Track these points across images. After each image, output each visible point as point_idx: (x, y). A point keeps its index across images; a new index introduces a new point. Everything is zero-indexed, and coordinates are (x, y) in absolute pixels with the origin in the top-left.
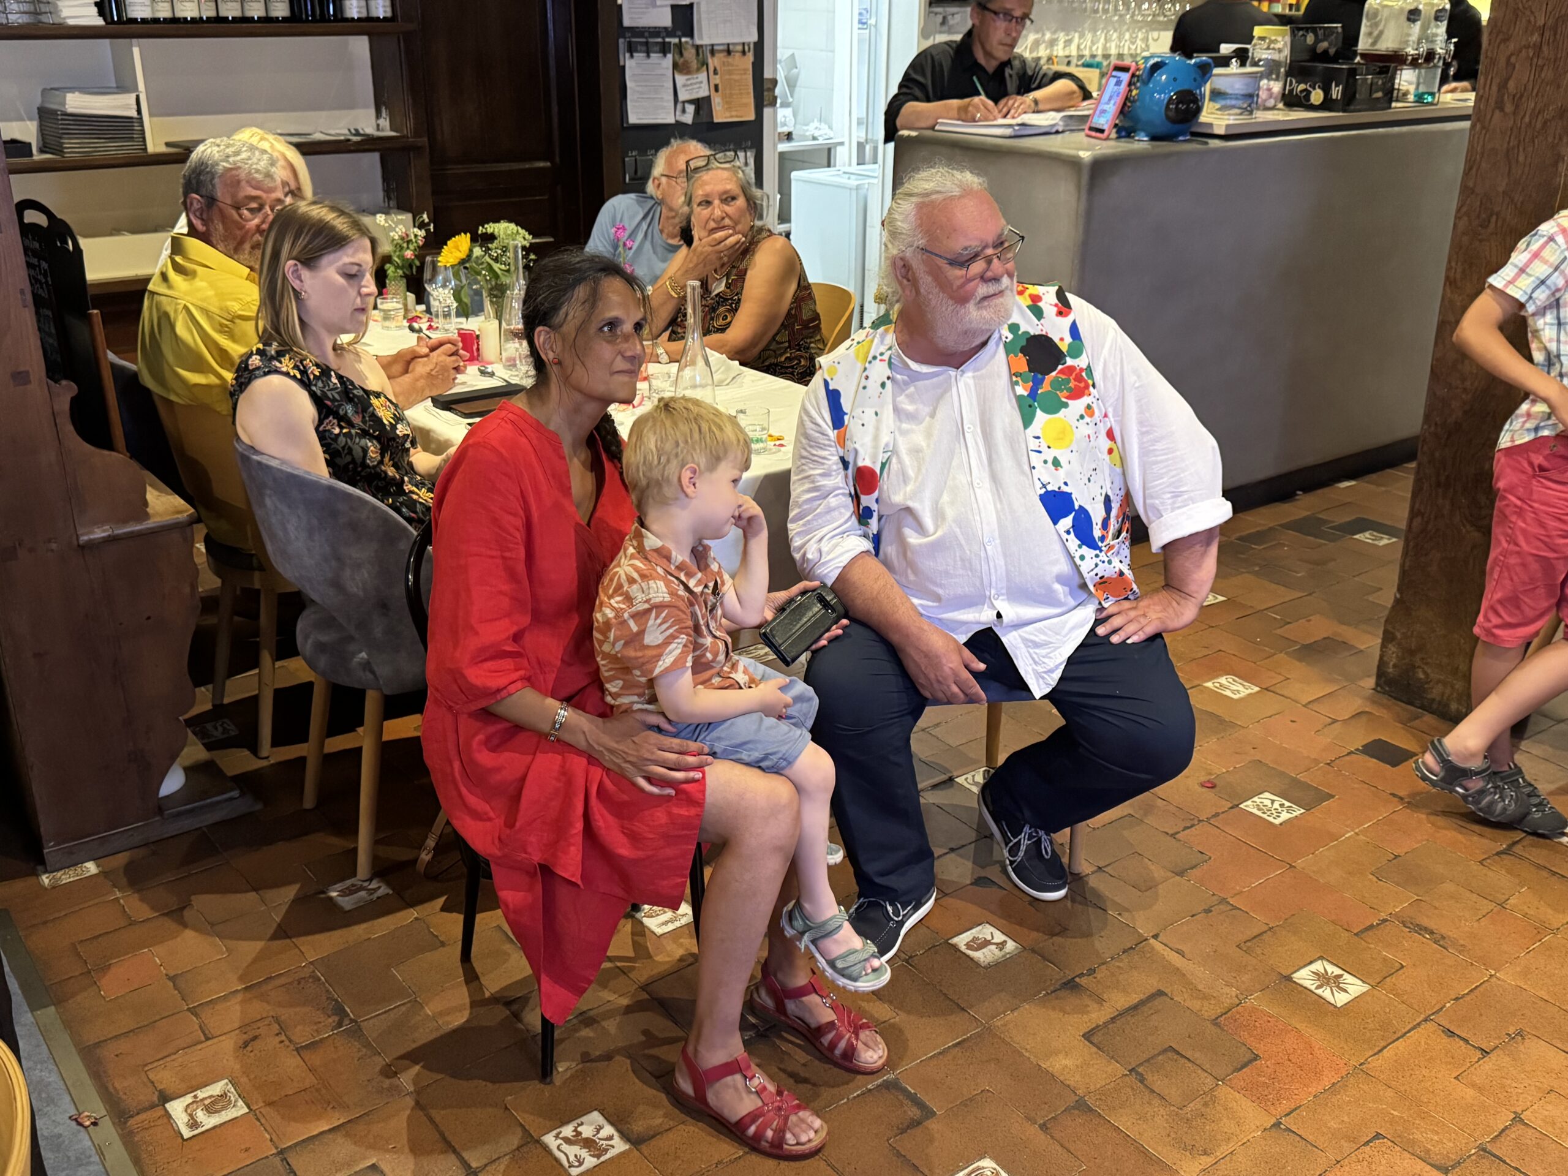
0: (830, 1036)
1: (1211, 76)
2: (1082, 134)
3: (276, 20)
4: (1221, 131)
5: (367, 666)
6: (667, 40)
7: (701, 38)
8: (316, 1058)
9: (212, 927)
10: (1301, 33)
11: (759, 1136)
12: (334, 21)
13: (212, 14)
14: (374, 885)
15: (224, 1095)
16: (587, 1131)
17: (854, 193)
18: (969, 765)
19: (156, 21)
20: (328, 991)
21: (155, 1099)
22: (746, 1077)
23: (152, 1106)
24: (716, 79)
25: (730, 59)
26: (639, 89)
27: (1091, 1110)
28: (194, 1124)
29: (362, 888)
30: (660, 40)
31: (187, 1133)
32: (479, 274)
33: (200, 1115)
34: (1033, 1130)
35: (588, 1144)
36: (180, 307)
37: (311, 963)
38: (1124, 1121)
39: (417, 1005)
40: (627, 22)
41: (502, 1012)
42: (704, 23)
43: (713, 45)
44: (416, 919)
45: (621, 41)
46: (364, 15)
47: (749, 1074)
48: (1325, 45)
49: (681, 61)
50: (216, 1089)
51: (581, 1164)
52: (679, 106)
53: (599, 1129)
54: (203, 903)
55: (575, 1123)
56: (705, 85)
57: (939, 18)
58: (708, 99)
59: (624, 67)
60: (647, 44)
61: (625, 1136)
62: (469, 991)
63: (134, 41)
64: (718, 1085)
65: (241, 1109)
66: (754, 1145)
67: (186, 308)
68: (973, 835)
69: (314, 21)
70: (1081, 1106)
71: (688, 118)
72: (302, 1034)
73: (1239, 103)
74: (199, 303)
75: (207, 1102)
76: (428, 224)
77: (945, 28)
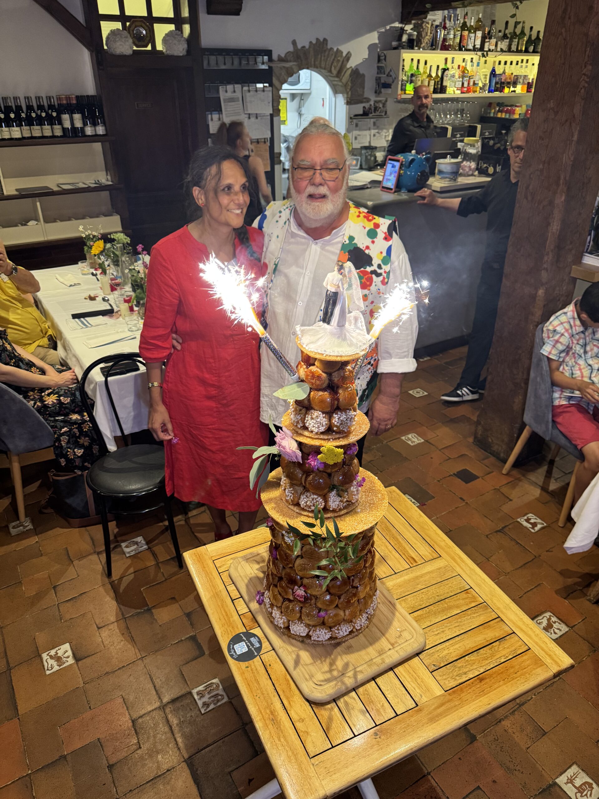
1: (438, 163)
2: (379, 189)
3: (57, 137)
4: (438, 189)
10: (487, 140)
12: (82, 136)
13: (29, 135)
14: (27, 524)
16: (60, 653)
25: (258, 145)
29: (22, 525)
35: (58, 659)
40: (211, 132)
44: (37, 541)
45: (209, 140)
46: (94, 133)
48: (499, 145)
51: (52, 668)
53: (66, 652)
55: (57, 649)
57: (355, 125)
61: (75, 656)
69: (72, 137)
73: (449, 176)
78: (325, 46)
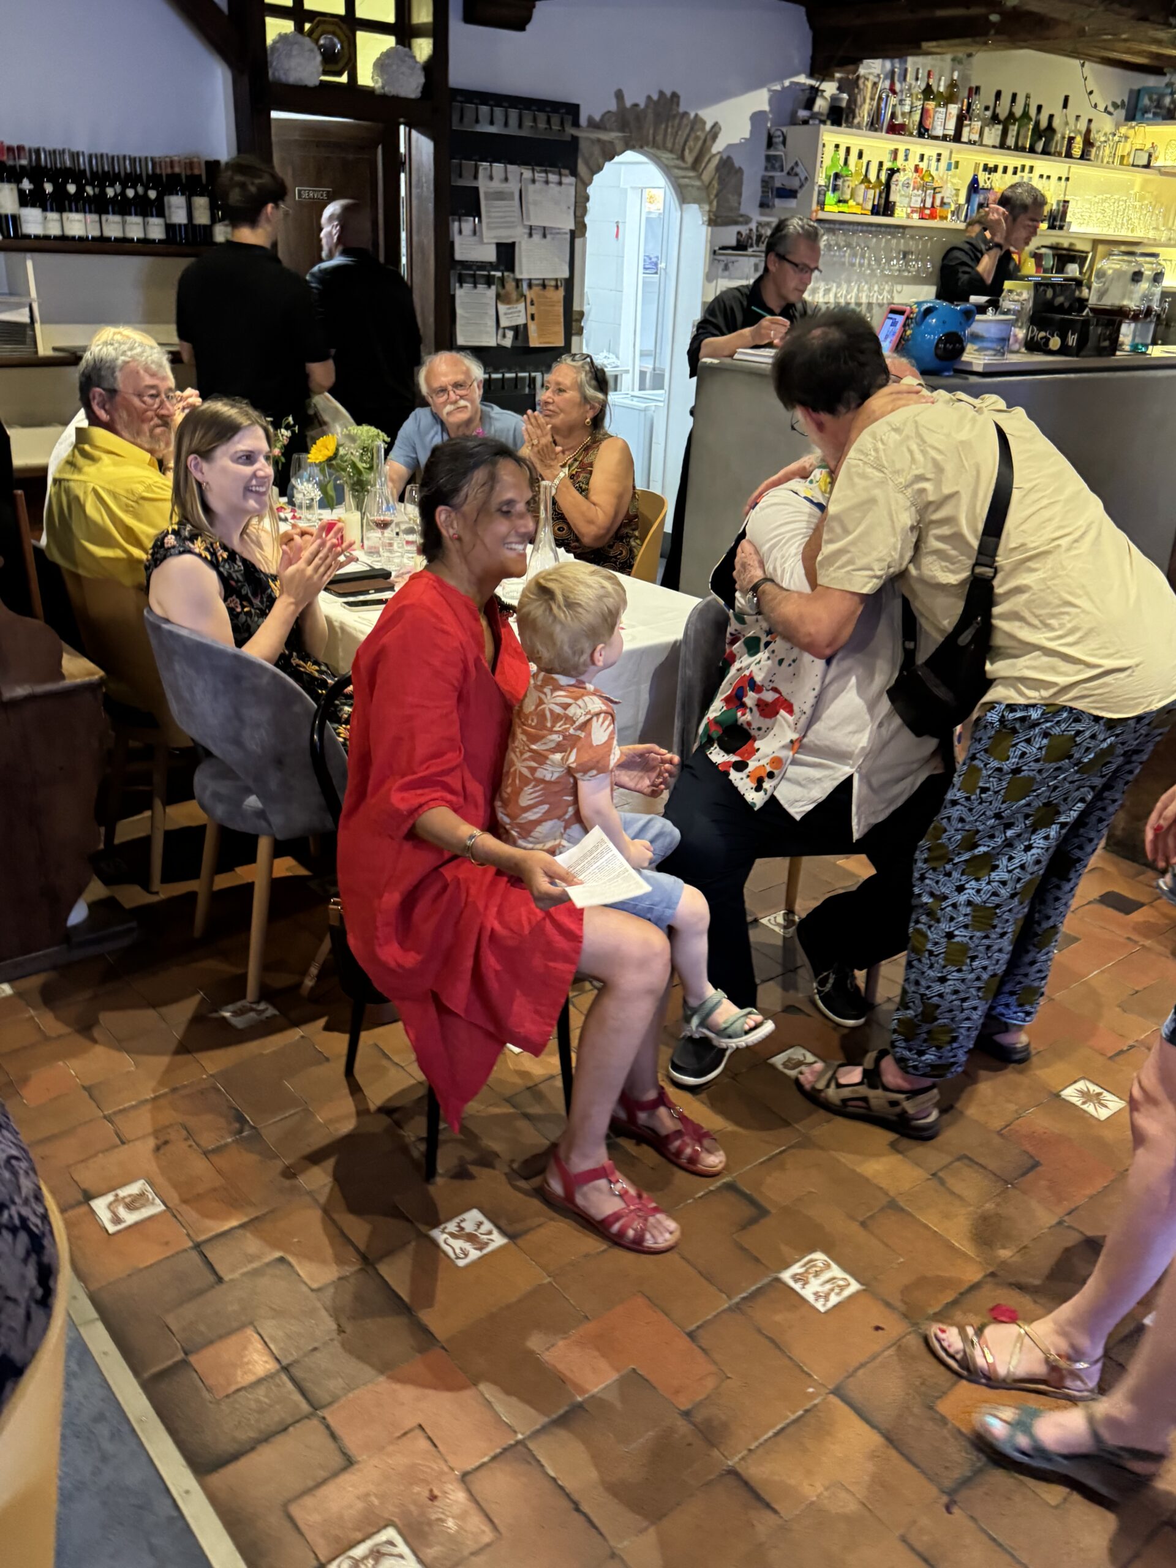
0: (677, 1143)
1: (974, 320)
3: (156, 242)
4: (980, 369)
5: (261, 814)
6: (493, 273)
7: (521, 273)
8: (220, 1161)
9: (120, 1043)
10: (1042, 288)
11: (622, 1233)
13: (97, 234)
14: (262, 1006)
15: (142, 1195)
16: (469, 1227)
17: (642, 414)
18: (771, 908)
19: (47, 238)
20: (228, 1100)
21: (80, 1197)
22: (610, 1182)
23: (79, 1204)
24: (532, 310)
25: (545, 293)
26: (466, 315)
27: (902, 1210)
28: (117, 1220)
29: (252, 1010)
30: (485, 273)
31: (112, 1229)
32: (344, 470)
33: (122, 1212)
34: (855, 1227)
35: (471, 1238)
36: (90, 489)
37: (212, 1076)
38: (931, 1219)
39: (308, 1114)
40: (458, 256)
41: (385, 1121)
42: (524, 260)
43: (530, 280)
44: (302, 1037)
45: (453, 272)
47: (613, 1179)
48: (1061, 299)
49: (502, 292)
50: (134, 1189)
51: (466, 1256)
52: (500, 332)
53: (479, 1224)
54: (109, 1019)
55: (457, 1220)
56: (523, 313)
57: (721, 266)
58: (525, 326)
59: (453, 297)
60: (474, 276)
61: (503, 1232)
62: (354, 1100)
63: (28, 255)
64: (586, 1188)
65: (159, 1207)
66: (617, 1241)
67: (95, 491)
68: (779, 970)
69: (186, 244)
70: (893, 1206)
71: (508, 342)
72: (209, 1140)
73: (994, 346)
74: (107, 486)
75: (128, 1200)
76: (294, 426)
77: (727, 273)
78: (674, 106)
